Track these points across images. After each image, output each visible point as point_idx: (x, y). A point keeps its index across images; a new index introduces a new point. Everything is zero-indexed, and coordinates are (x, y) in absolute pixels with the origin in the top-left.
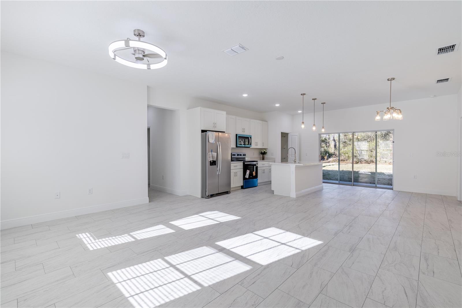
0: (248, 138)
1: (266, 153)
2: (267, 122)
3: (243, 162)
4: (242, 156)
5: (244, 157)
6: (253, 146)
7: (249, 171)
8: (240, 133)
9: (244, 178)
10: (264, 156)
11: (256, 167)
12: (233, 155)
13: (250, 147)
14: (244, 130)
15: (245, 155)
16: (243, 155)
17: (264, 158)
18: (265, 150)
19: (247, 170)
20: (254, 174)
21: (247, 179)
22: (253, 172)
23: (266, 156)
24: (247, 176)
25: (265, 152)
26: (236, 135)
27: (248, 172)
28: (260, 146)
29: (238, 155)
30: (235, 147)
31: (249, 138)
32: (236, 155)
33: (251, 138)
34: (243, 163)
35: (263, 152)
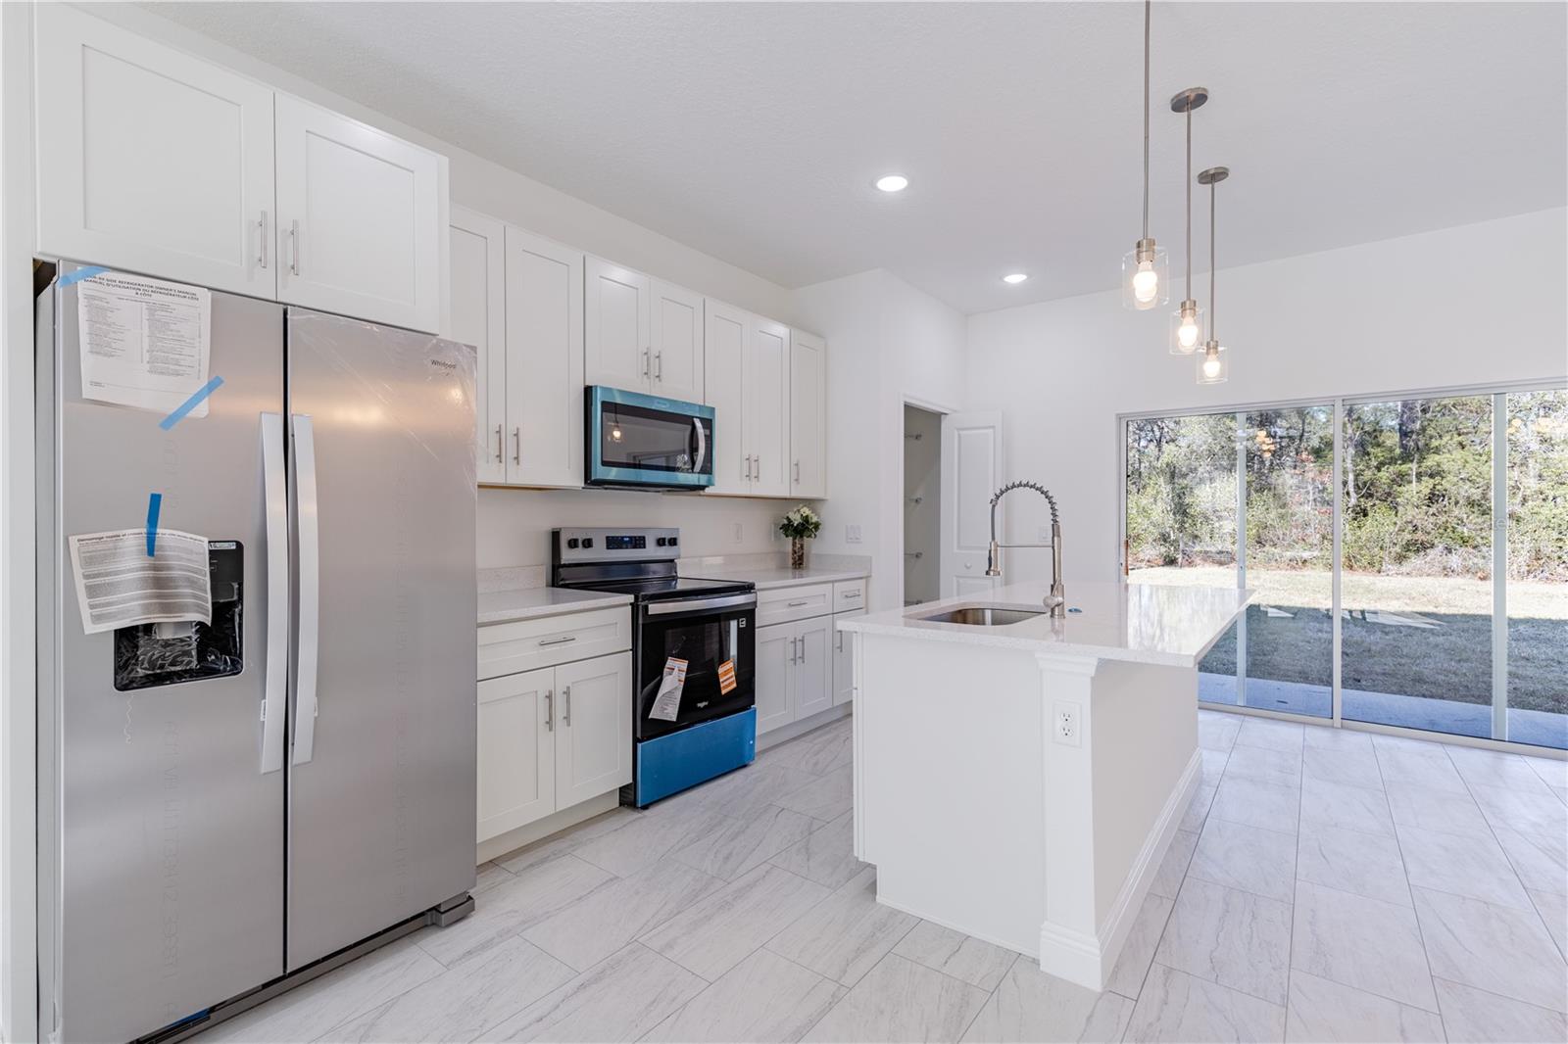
0: (688, 420)
1: (817, 526)
2: (820, 336)
3: (630, 598)
4: (651, 551)
5: (664, 552)
6: (727, 478)
7: (684, 665)
8: (622, 378)
9: (646, 728)
10: (802, 547)
11: (739, 630)
12: (573, 544)
13: (702, 488)
14: (652, 364)
15: (673, 542)
16: (661, 542)
17: (801, 557)
18: (806, 511)
19: (670, 662)
20: (727, 677)
21: (663, 728)
22: (721, 670)
23: (813, 546)
24: (666, 708)
25: (806, 519)
26: (588, 391)
27: (675, 675)
28: (774, 484)
29: (614, 543)
30: (578, 482)
31: (698, 424)
32: (599, 543)
33: (708, 424)
34: (634, 606)
35: (796, 519)
